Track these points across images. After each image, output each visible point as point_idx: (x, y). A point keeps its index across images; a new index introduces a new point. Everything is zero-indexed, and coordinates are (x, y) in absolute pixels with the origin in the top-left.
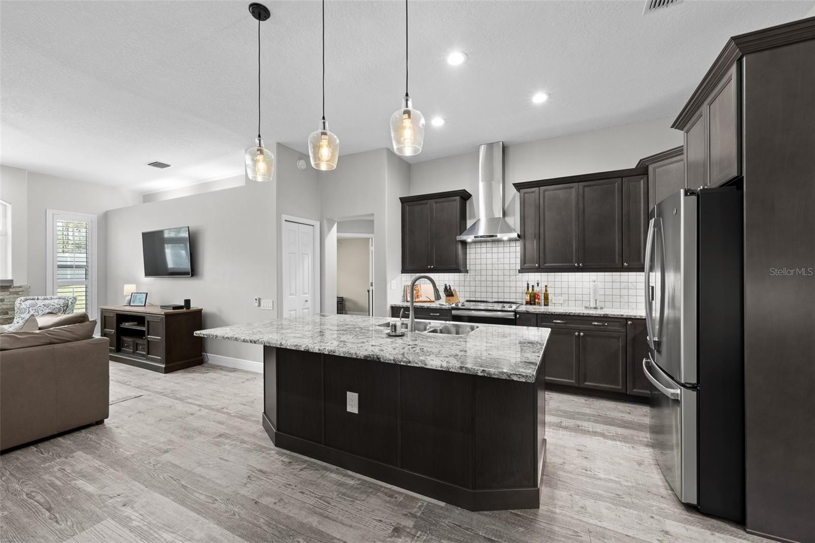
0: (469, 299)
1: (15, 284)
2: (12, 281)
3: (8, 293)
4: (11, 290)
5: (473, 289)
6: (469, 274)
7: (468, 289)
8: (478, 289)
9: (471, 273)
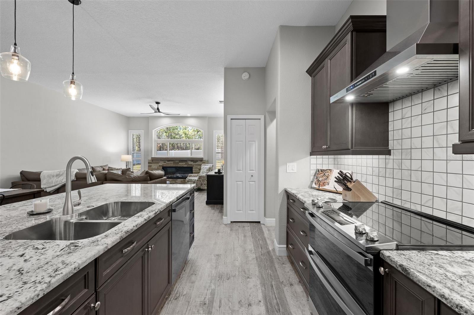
0: (389, 200)
1: (204, 159)
2: (202, 158)
3: (202, 162)
4: (203, 161)
5: (397, 183)
6: (391, 157)
7: (389, 182)
8: (406, 185)
9: (395, 155)
